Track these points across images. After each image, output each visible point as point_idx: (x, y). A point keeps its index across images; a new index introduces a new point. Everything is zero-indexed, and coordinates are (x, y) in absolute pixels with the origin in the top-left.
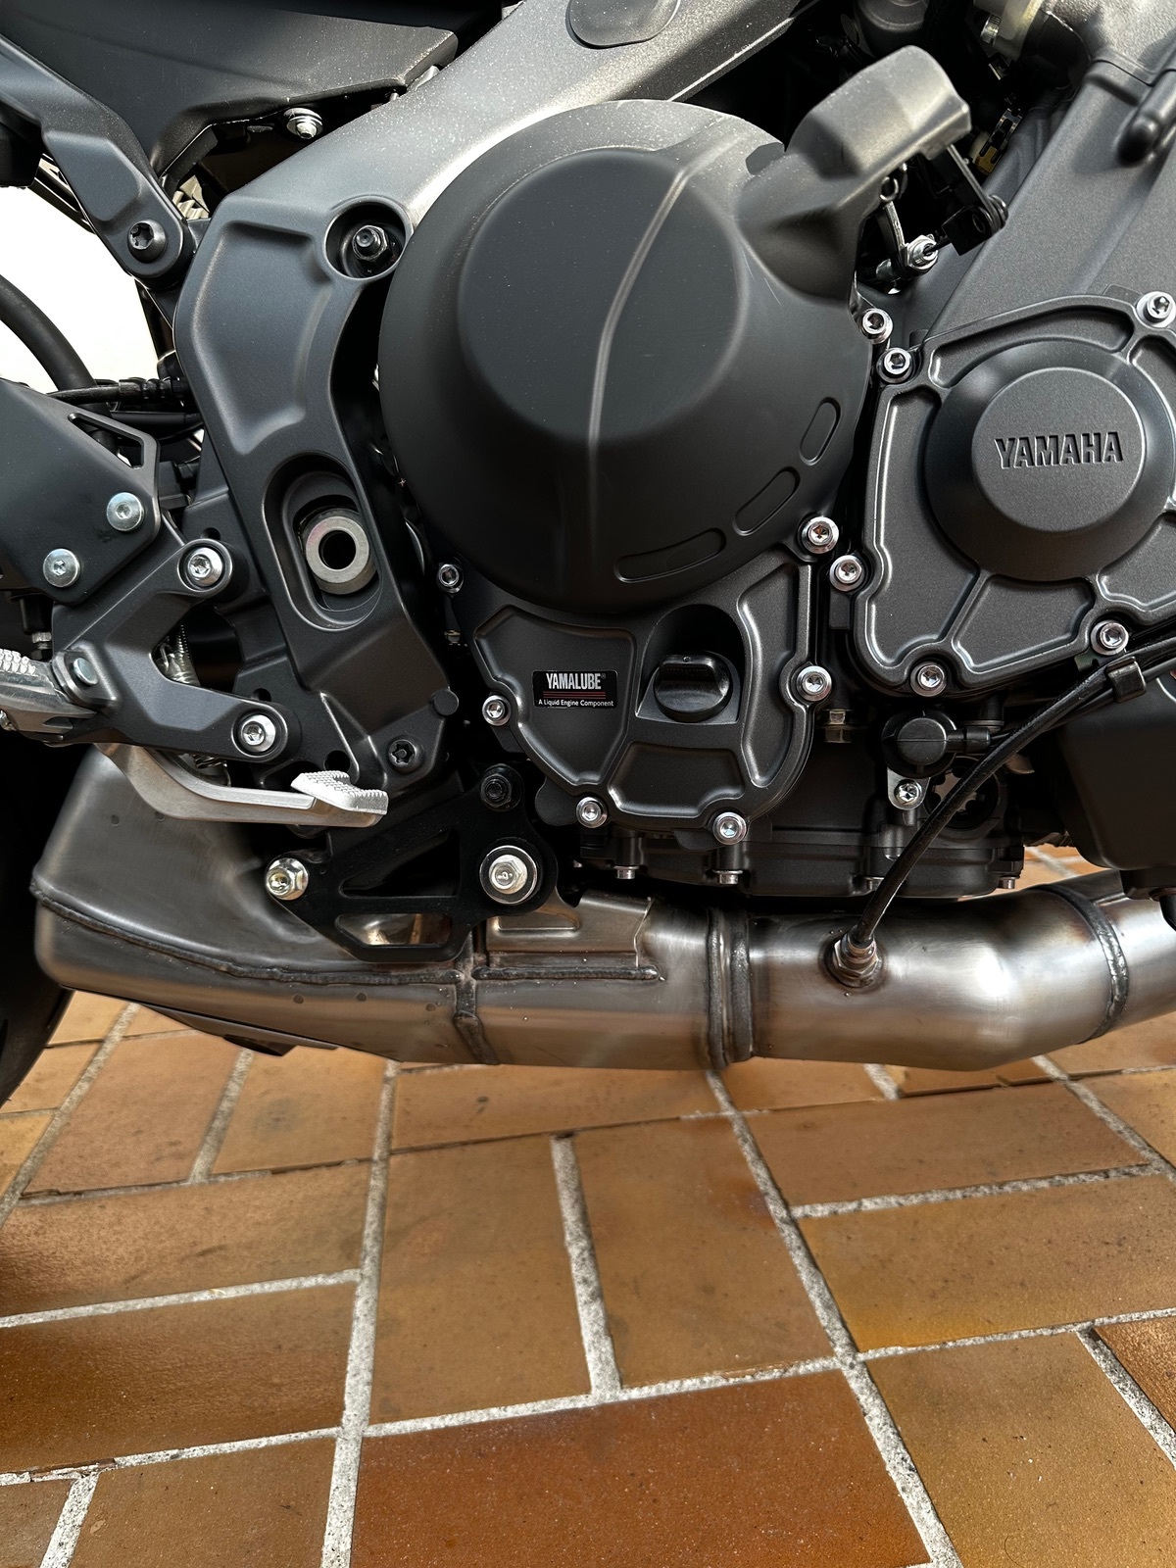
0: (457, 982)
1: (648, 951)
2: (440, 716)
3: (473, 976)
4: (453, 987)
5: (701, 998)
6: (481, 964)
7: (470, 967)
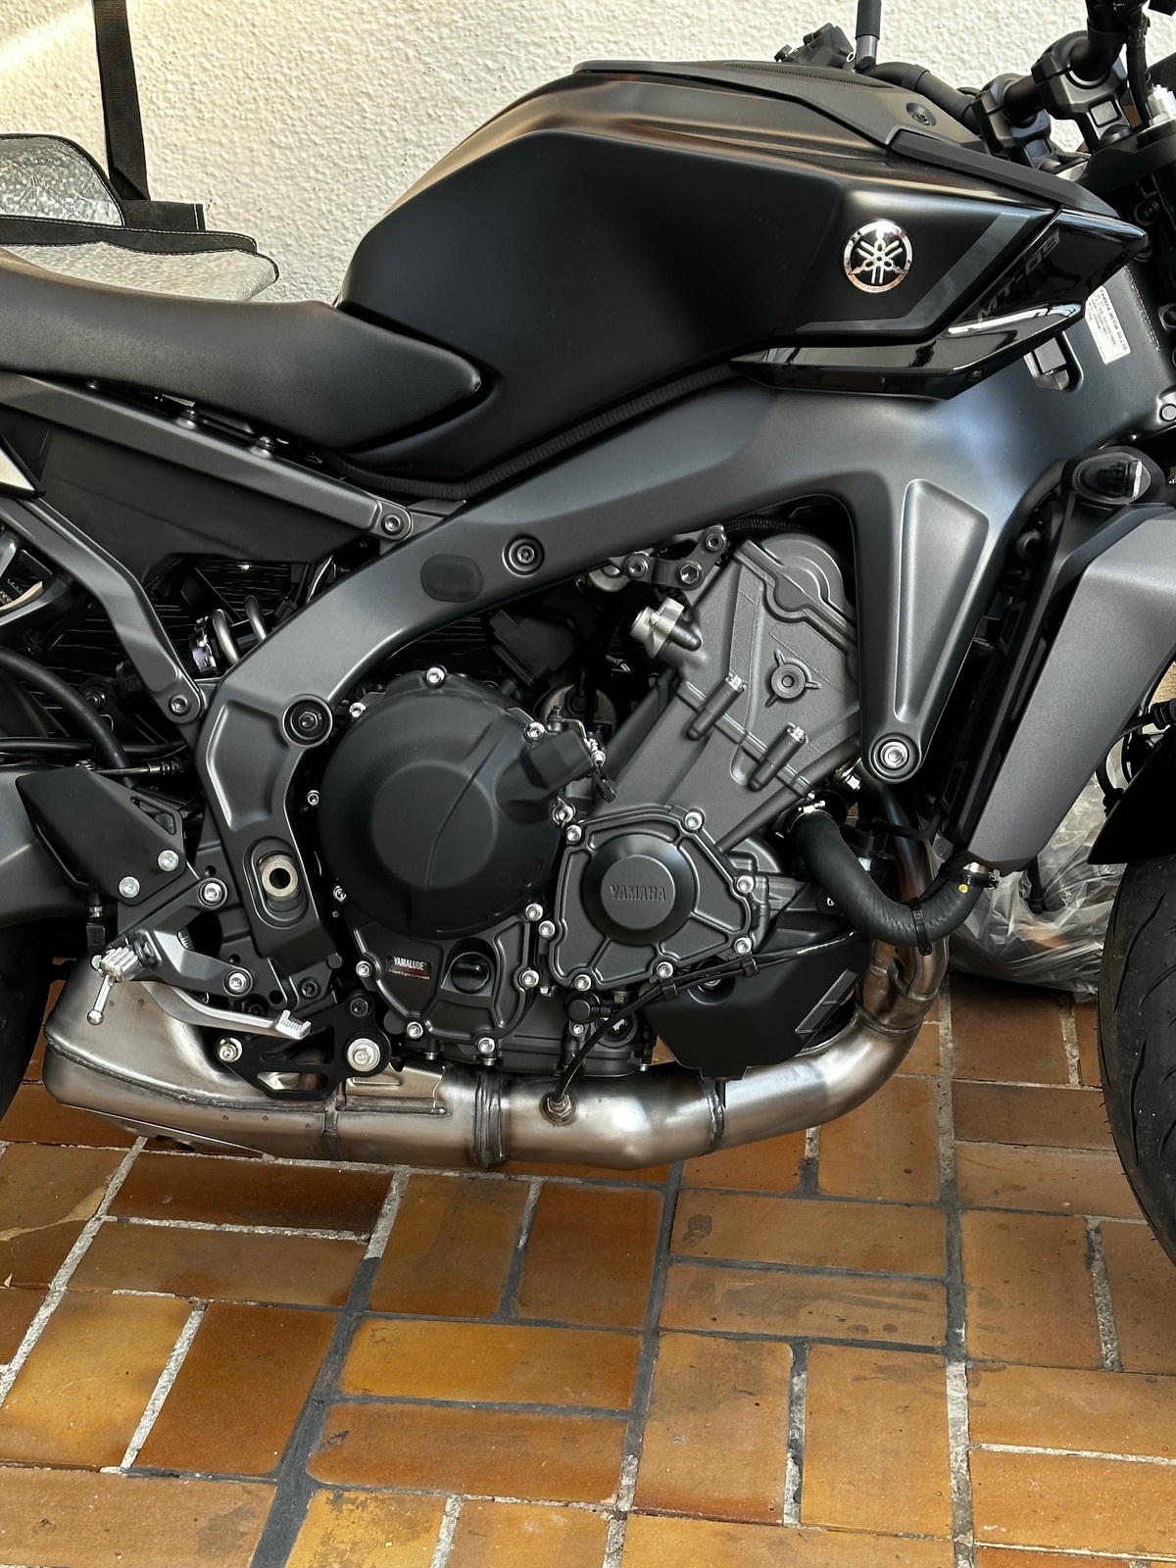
0: (325, 1112)
1: (440, 1099)
2: (330, 968)
3: (336, 1109)
4: (323, 1114)
5: (471, 1127)
6: (341, 1102)
7: (334, 1104)
